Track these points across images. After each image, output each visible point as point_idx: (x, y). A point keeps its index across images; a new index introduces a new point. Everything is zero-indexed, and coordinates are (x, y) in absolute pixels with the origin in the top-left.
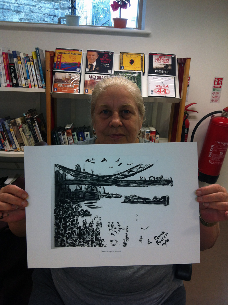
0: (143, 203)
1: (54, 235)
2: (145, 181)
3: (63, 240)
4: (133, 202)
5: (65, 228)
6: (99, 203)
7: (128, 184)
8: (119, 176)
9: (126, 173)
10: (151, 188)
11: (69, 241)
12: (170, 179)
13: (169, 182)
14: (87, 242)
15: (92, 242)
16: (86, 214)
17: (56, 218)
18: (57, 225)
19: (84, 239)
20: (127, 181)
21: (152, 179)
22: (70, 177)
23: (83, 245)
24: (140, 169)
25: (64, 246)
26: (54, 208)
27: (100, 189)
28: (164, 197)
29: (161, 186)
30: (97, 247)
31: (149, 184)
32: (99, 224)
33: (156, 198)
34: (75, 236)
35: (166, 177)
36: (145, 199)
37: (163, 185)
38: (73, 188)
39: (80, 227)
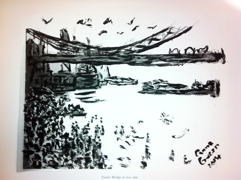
0: (175, 92)
1: (22, 148)
2: (179, 55)
3: (38, 157)
4: (158, 92)
5: (42, 136)
6: (99, 93)
7: (149, 61)
8: (133, 49)
9: (146, 43)
10: (188, 66)
11: (48, 159)
12: (220, 52)
13: (219, 57)
14: (78, 161)
15: (88, 160)
16: (77, 111)
17: (27, 119)
18: (28, 131)
19: (73, 155)
20: (147, 56)
21: (190, 51)
22: (50, 50)
23: (71, 166)
24: (170, 36)
25: (39, 167)
26: (23, 102)
27: (102, 70)
28: (211, 83)
29: (205, 64)
30: (96, 169)
31: (186, 61)
32: (100, 130)
33: (197, 84)
34: (58, 151)
35: (214, 48)
36: (178, 86)
37: (209, 61)
38: (55, 68)
39: (67, 135)
